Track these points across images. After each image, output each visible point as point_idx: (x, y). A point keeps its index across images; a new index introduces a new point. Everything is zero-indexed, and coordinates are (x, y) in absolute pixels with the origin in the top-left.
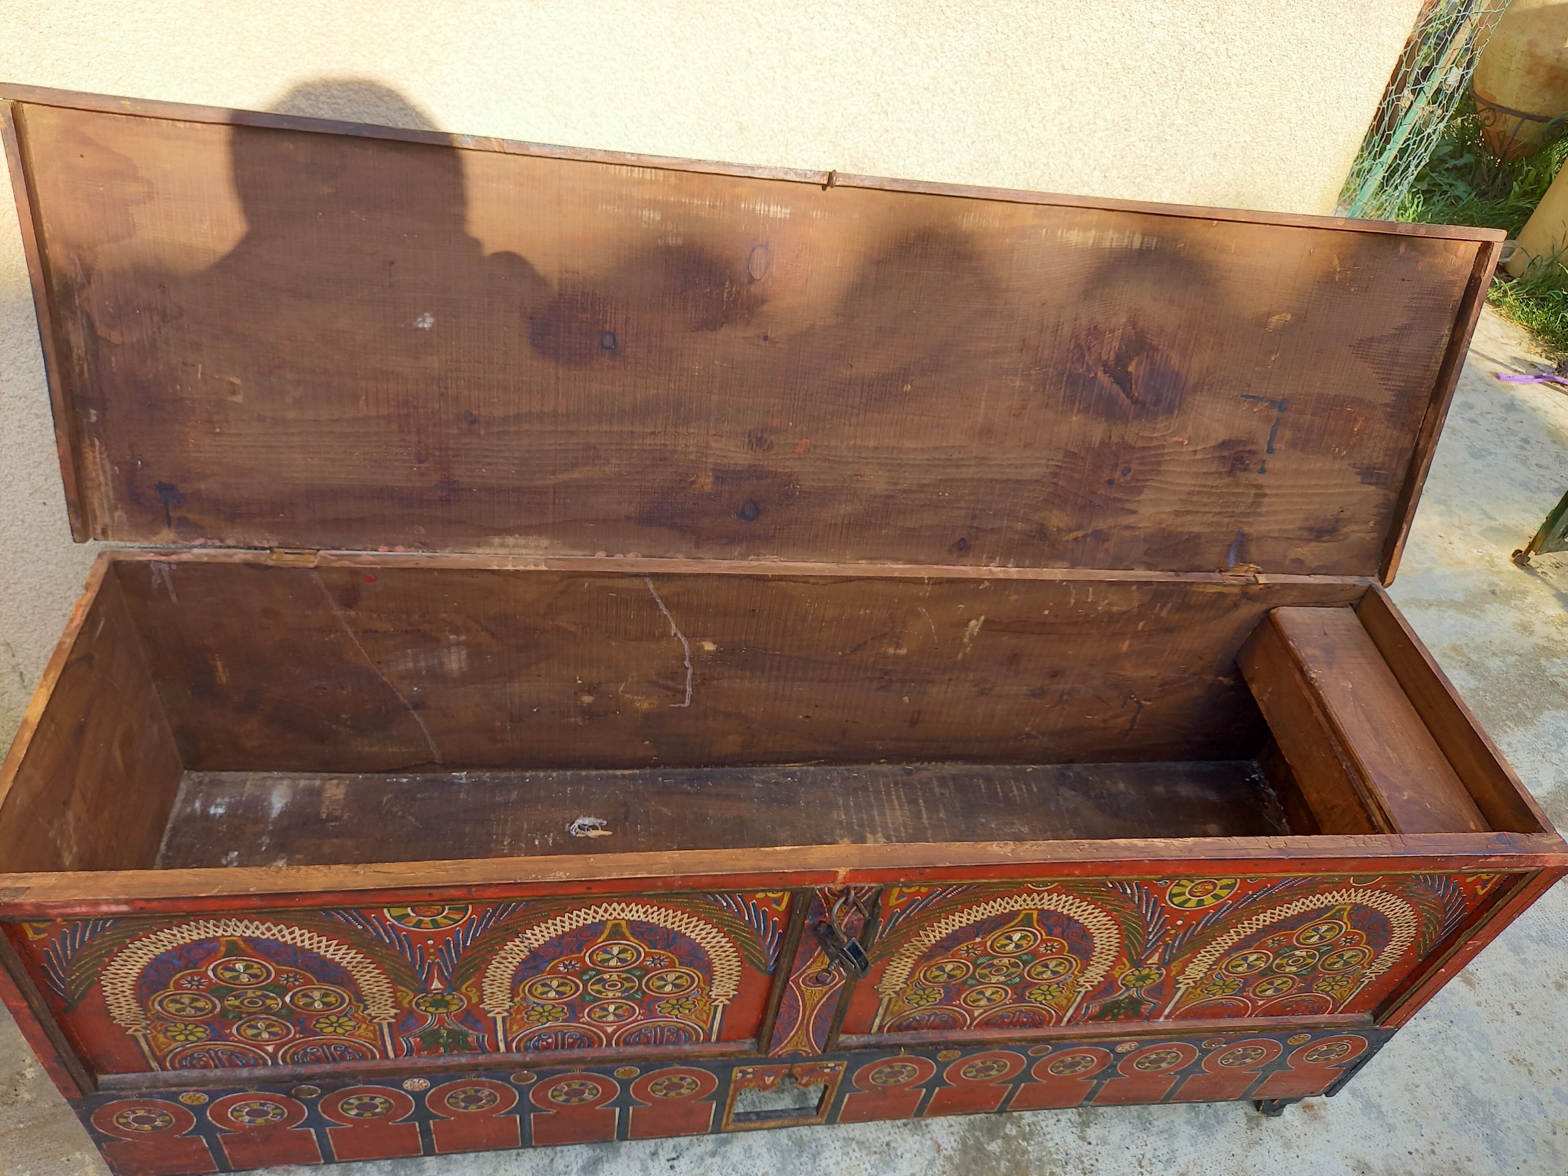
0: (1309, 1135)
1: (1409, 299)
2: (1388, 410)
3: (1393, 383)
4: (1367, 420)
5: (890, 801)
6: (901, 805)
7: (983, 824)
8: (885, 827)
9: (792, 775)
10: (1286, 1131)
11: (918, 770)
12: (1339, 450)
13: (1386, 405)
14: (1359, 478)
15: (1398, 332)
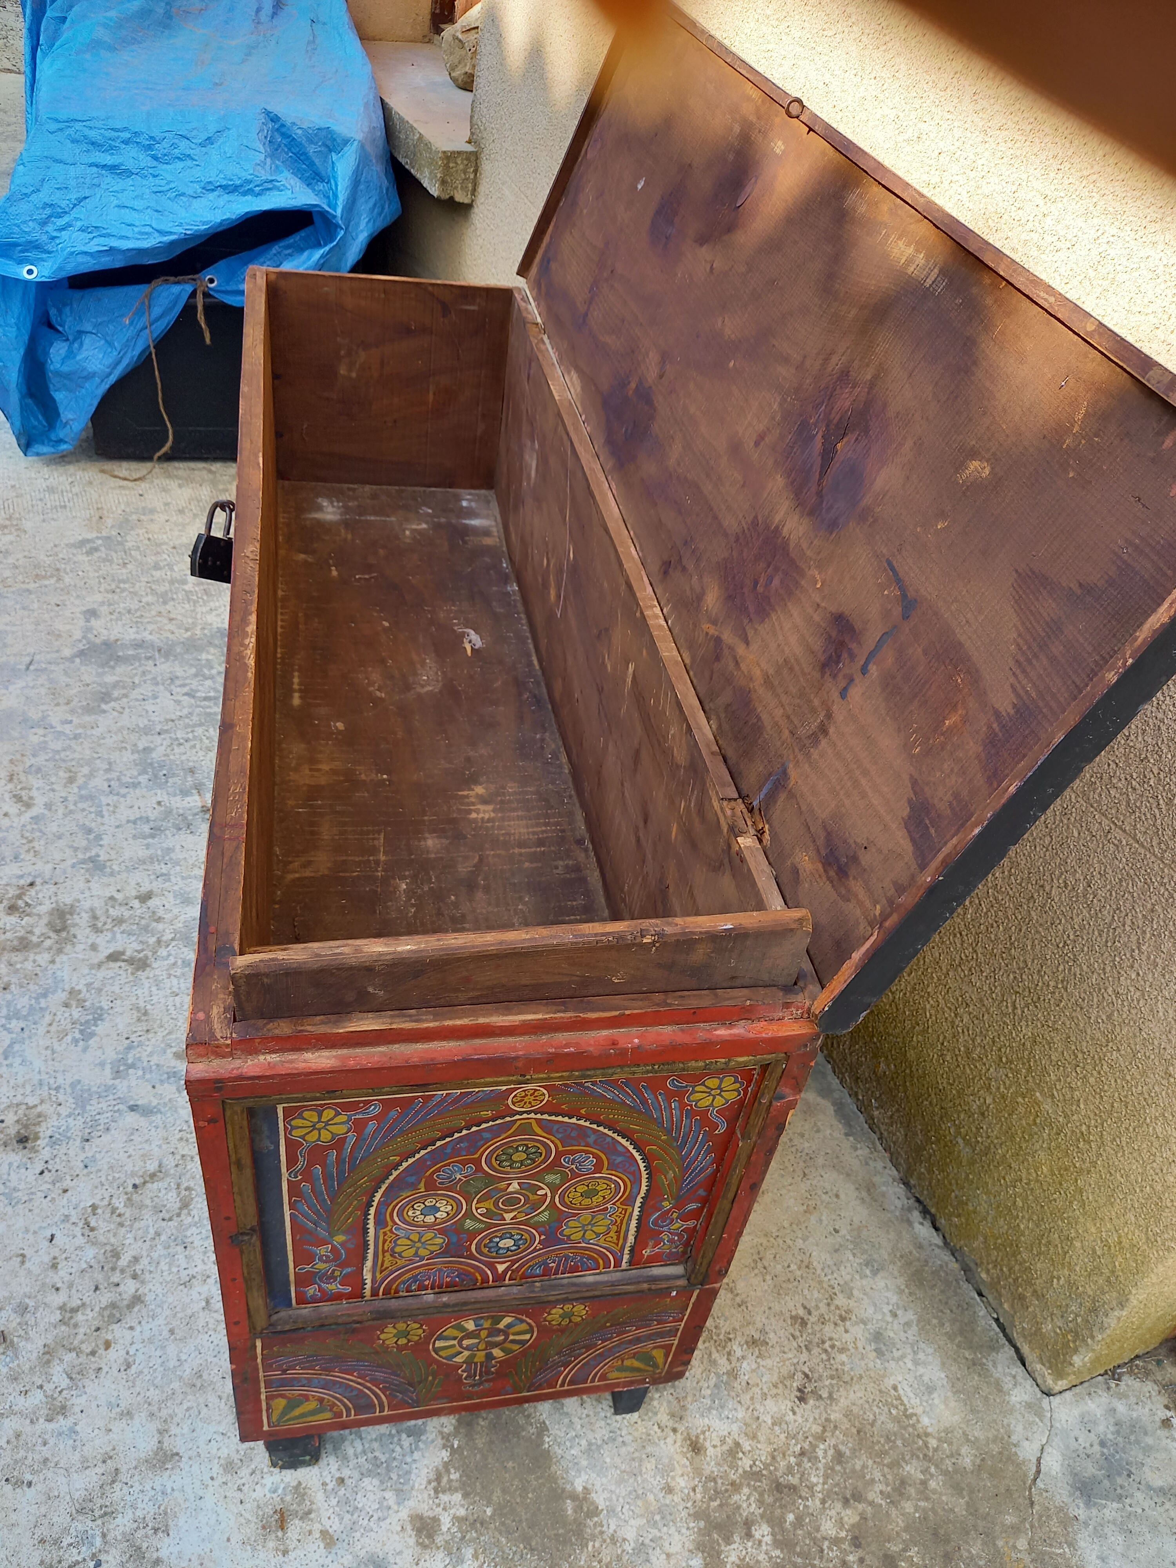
0: (241, 1507)
1: (1126, 540)
2: (995, 726)
3: (1024, 682)
4: (965, 720)
5: (537, 825)
6: (534, 833)
7: (521, 898)
8: (503, 819)
9: (555, 756)
10: (250, 1471)
11: (586, 850)
12: (915, 741)
13: (997, 714)
14: (906, 812)
15: (1079, 592)
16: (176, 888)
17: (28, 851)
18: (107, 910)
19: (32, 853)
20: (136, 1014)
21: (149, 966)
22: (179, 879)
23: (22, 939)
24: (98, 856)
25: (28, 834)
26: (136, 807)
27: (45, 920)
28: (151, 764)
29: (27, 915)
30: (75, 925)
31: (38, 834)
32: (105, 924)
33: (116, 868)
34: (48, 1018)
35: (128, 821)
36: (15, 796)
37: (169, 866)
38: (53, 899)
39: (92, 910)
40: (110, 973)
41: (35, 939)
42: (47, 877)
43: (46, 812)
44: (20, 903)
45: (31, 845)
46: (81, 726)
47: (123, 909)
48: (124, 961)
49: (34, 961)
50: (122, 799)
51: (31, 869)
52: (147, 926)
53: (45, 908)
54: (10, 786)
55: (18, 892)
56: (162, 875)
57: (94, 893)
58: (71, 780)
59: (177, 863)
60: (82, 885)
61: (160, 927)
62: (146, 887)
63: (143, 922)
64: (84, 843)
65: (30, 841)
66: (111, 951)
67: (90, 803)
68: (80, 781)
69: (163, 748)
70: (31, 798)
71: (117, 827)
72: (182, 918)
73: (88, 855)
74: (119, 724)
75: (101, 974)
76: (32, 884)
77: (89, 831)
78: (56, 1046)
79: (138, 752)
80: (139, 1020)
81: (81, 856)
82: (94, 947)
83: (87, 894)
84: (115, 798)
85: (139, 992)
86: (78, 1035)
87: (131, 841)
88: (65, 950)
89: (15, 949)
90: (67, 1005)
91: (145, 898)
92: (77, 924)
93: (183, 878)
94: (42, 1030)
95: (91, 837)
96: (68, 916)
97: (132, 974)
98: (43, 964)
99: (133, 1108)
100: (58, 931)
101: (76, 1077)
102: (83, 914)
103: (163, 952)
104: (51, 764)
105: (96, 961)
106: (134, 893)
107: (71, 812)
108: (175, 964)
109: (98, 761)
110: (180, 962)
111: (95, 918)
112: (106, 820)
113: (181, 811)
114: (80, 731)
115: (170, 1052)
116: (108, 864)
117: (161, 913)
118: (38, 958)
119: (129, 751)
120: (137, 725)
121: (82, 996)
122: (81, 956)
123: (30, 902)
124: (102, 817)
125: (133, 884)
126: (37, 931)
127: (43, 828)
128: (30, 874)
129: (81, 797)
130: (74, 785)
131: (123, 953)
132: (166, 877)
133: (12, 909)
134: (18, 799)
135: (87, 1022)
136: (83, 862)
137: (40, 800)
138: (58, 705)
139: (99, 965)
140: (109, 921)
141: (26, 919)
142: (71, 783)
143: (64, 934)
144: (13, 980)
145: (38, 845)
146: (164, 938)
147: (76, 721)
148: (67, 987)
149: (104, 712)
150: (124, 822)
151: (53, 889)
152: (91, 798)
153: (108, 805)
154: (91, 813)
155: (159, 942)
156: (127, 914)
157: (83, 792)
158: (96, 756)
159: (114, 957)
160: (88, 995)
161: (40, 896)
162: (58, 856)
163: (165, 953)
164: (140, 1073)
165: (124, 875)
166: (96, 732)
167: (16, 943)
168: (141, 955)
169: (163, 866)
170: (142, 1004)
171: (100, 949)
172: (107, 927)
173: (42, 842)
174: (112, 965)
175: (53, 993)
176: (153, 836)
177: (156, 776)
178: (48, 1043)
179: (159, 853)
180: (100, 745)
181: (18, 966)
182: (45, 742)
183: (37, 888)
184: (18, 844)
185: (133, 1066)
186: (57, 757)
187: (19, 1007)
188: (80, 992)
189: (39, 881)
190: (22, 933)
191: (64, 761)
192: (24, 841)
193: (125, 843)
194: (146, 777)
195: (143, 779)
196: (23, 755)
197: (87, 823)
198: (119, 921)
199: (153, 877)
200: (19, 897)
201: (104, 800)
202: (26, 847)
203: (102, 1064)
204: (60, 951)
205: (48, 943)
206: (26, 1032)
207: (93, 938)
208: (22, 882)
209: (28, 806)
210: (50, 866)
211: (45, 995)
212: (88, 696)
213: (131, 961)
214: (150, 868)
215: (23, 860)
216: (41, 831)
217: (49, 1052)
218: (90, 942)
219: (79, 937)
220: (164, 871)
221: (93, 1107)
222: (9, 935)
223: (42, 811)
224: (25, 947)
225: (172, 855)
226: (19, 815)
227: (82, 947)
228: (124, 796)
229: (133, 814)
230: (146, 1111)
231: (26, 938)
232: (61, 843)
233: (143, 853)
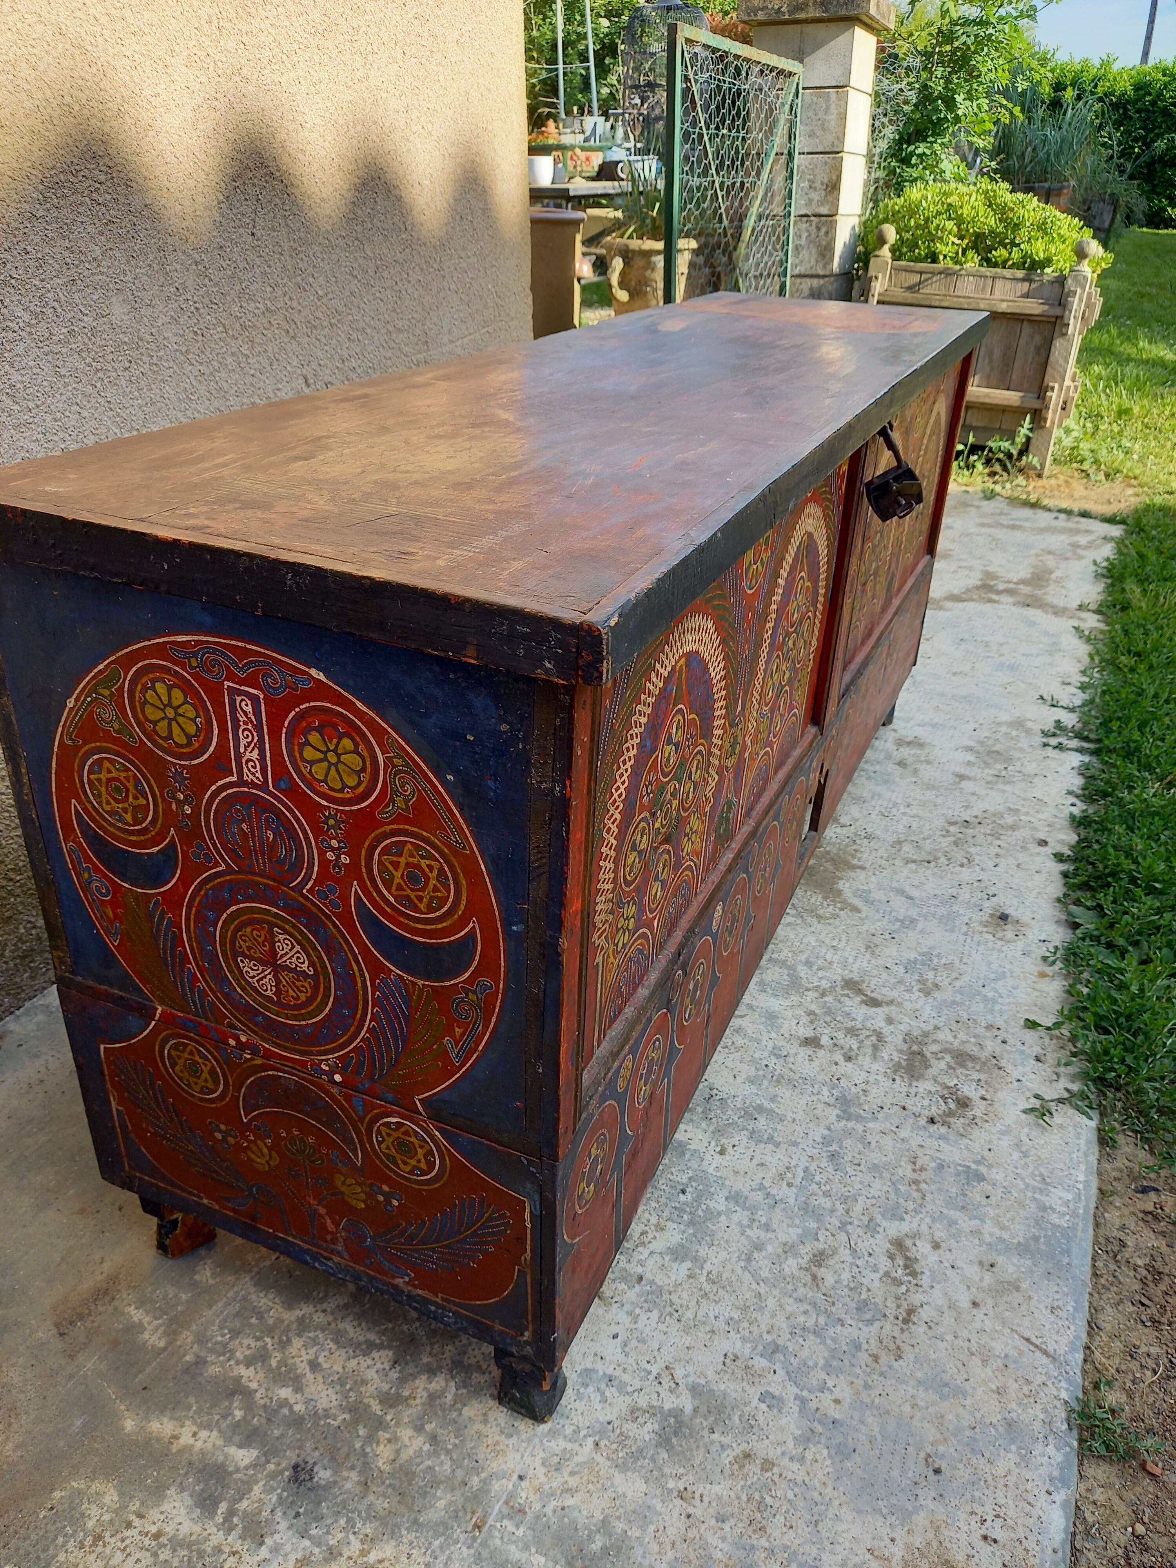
16: (773, 1035)
17: (922, 1169)
18: (859, 1049)
19: (919, 1162)
20: (877, 951)
21: (844, 979)
22: (764, 1043)
23: (962, 1065)
24: (838, 1116)
25: (915, 1194)
26: (755, 1162)
27: (930, 1072)
28: (691, 1223)
29: (949, 1087)
30: (901, 1051)
31: (902, 1188)
32: (868, 1037)
33: (825, 1092)
34: (958, 984)
35: (777, 1145)
36: (914, 1274)
37: (765, 1062)
38: (913, 1091)
39: (875, 1057)
40: (884, 991)
41: (948, 1058)
42: (911, 1120)
43: (879, 1218)
44: (952, 1106)
45: (915, 1176)
46: (750, 1374)
47: (841, 1042)
48: (866, 995)
49: (955, 1037)
50: (767, 1184)
51: (928, 1142)
52: (825, 1014)
53: (924, 1086)
54: (917, 1298)
55: (951, 1120)
56: (778, 1057)
57: (864, 1075)
58: (819, 1259)
59: (753, 1061)
60: (874, 1091)
61: (813, 1007)
62: (805, 1052)
63: (828, 1019)
64: (848, 1142)
65: (916, 1182)
66: (874, 1009)
67: (813, 1201)
68: (807, 1250)
69: (654, 1246)
70: (892, 1257)
71: (795, 1144)
72: (787, 1003)
73: (850, 1125)
74: (688, 1340)
75: (894, 994)
76: (932, 1121)
77: (833, 1156)
78: (957, 962)
79: (695, 1259)
80: (876, 946)
81: (860, 1127)
82: (890, 1021)
83: (872, 1078)
84: (774, 1191)
85: (865, 964)
86: (935, 960)
87: (790, 1116)
88: (919, 1032)
89: (973, 1058)
90: (937, 986)
91: (812, 1042)
92: (897, 1050)
93: (758, 1042)
94: (966, 978)
95: (835, 1147)
96: (904, 1063)
97: (863, 981)
98: (947, 1031)
99: (912, 898)
100: (920, 1053)
101: (947, 934)
102: (886, 1057)
103: (825, 984)
104: (838, 1310)
105: (893, 1008)
106: (821, 1053)
107: (845, 1200)
108: (819, 969)
109: (765, 1274)
110: (815, 968)
111: (875, 1048)
112: (804, 1162)
113: (704, 1125)
114: (760, 1363)
115: (863, 915)
116: (832, 1101)
117: (805, 1019)
118: (950, 1038)
119: (708, 1267)
120: (660, 1320)
121: (919, 986)
122: (906, 1019)
123: (941, 1102)
124: (806, 1170)
125: (816, 1064)
126: (943, 1065)
127: (892, 1196)
128: (931, 1136)
129: (819, 1219)
130: (821, 1246)
131: (863, 1002)
132: (775, 1052)
133: (964, 1103)
134: (910, 1266)
135: (923, 965)
136: (859, 1118)
137: (880, 1244)
138: (768, 1465)
139: (891, 1002)
140: (861, 1037)
141: (952, 1084)
142: (822, 1253)
143: (915, 1048)
144: (983, 1030)
145: (906, 1170)
146: (816, 995)
147: (754, 1393)
148: (931, 1000)
149: (695, 1390)
150: (783, 1147)
151: (909, 1103)
152: (807, 1209)
153: (790, 1185)
154: (819, 1184)
155: (823, 994)
156: (840, 1035)
157: (814, 1225)
158: (763, 1289)
159: (874, 1003)
160: (913, 984)
161: (926, 1102)
162: (888, 1142)
163: (824, 982)
164: (894, 914)
165: (820, 1078)
166: (733, 1344)
167: (970, 1064)
168: (846, 992)
169: (771, 1065)
170: (868, 955)
171: (884, 1016)
172: (868, 1033)
173: (900, 1172)
174: (879, 998)
175: (945, 1001)
176: (760, 1109)
177: (698, 1199)
178: (963, 966)
179: (765, 1083)
180: (745, 1308)
181: (973, 1040)
182: (828, 1369)
183: (926, 1113)
184: (933, 1187)
185: (897, 920)
186: (822, 1320)
187: (982, 1005)
188: (920, 990)
189: (923, 1121)
190: (960, 1071)
191: (814, 1304)
192: (923, 1186)
193: (798, 1117)
194: (712, 1204)
195: (719, 1203)
196: (876, 1358)
197: (830, 1169)
198: (852, 1032)
199: (791, 1060)
200: (950, 1113)
201: (789, 1194)
202: (924, 1176)
203: (922, 932)
204: (925, 1034)
205: (935, 1048)
206: (981, 983)
207: (886, 1030)
208: (943, 1130)
209: (899, 1244)
210: (904, 1133)
211: (954, 1002)
212: (699, 1456)
213: (860, 992)
214: (786, 1071)
215: (933, 1159)
216: (897, 1190)
217: (965, 960)
218: (891, 1027)
219: (901, 1038)
220: (774, 1060)
221: (942, 911)
222: (976, 1076)
223: (884, 1223)
224: (961, 1055)
225: (753, 1072)
226: (916, 1235)
227: (901, 1027)
228: (761, 1187)
229: (766, 1153)
230: (901, 892)
231: (957, 1063)
232: (875, 1157)
233: (785, 1093)
